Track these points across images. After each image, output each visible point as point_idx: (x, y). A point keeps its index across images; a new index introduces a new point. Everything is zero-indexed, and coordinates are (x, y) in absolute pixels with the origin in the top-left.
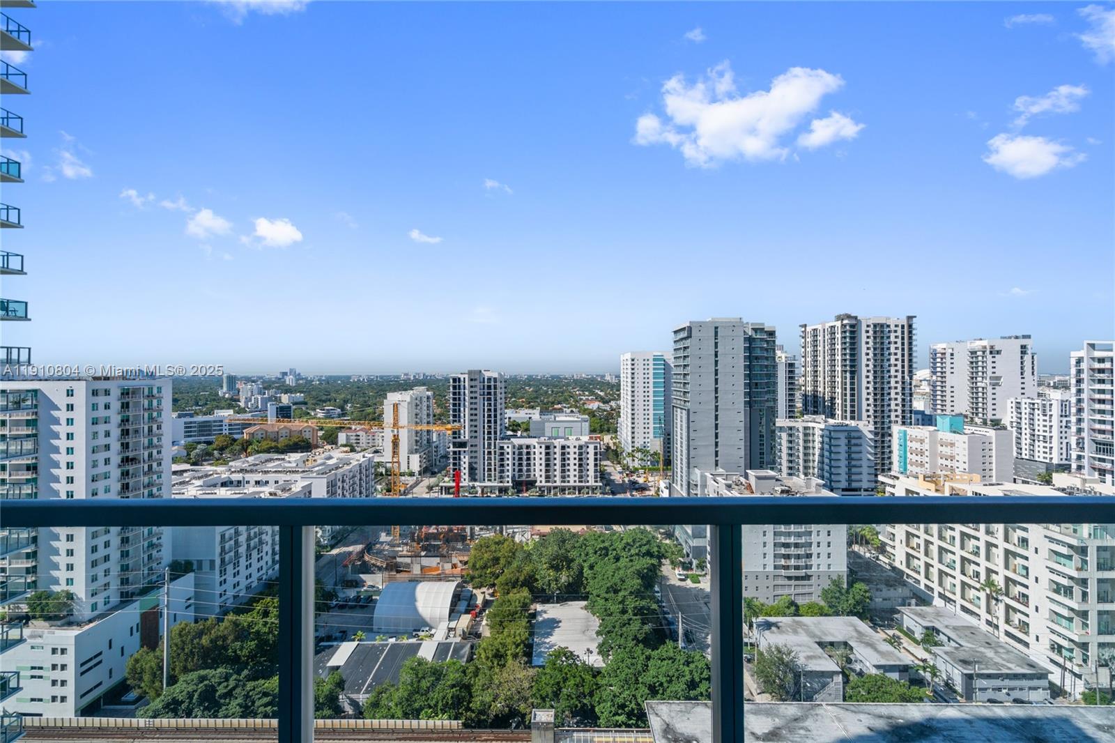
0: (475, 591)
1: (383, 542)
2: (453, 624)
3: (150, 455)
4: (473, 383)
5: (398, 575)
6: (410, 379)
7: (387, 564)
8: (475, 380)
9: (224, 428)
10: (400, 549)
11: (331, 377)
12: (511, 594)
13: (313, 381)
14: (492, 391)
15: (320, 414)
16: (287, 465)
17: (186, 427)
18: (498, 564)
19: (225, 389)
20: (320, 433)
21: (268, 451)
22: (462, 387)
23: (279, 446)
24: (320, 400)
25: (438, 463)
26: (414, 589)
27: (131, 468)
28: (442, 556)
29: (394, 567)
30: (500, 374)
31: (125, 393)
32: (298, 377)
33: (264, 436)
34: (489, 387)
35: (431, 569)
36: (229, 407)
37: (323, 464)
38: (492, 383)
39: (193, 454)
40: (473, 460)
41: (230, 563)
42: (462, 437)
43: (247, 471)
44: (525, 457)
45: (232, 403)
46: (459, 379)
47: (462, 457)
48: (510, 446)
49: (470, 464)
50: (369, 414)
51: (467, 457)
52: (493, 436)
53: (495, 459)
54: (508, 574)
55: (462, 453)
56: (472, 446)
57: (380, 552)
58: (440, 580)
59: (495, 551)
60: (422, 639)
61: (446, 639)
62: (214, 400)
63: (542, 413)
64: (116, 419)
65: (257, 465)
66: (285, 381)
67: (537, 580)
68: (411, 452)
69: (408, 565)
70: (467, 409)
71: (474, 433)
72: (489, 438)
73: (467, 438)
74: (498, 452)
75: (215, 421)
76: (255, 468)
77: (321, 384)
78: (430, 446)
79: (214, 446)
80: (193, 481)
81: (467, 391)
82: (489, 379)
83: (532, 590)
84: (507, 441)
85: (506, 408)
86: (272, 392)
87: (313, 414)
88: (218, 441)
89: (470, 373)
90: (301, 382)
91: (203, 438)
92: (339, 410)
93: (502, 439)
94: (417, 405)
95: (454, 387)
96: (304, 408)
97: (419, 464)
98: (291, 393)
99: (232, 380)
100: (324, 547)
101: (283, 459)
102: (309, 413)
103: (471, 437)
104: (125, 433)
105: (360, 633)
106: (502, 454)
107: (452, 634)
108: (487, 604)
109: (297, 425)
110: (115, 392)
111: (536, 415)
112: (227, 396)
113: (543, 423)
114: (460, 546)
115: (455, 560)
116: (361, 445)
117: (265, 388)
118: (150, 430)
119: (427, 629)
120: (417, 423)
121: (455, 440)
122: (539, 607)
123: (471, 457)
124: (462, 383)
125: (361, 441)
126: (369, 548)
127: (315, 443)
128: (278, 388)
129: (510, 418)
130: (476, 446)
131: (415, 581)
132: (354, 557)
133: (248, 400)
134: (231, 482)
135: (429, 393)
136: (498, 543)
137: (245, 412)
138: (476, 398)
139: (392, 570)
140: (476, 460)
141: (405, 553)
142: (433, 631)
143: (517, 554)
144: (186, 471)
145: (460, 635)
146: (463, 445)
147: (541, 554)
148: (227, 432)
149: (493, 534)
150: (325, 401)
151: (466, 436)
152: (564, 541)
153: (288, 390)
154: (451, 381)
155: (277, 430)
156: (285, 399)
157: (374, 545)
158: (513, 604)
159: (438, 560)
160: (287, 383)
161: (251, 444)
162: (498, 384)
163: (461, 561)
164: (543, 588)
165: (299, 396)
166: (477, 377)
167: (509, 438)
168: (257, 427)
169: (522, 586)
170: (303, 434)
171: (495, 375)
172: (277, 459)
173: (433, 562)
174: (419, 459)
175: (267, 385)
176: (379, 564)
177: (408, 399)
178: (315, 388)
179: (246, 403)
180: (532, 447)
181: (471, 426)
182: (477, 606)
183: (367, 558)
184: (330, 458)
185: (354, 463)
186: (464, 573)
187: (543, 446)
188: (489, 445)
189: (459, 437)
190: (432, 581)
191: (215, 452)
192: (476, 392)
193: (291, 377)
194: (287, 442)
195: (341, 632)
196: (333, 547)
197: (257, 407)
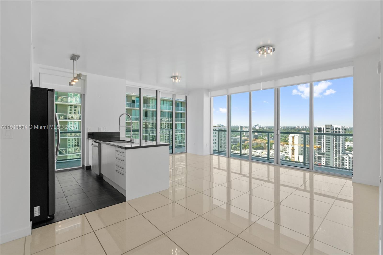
3: (224, 146)
4: (328, 130)
6: (299, 128)
11: (270, 127)
13: (264, 128)
15: (267, 139)
22: (322, 131)
23: (254, 147)
30: (342, 127)
34: (336, 132)
38: (338, 130)
40: (328, 161)
42: (322, 151)
46: (321, 128)
47: (322, 159)
48: (347, 157)
49: (326, 162)
50: (283, 140)
52: (338, 152)
53: (339, 162)
55: (322, 157)
56: (327, 155)
66: (256, 128)
68: (299, 154)
70: (324, 140)
71: (328, 149)
72: (336, 153)
74: (341, 159)
75: (237, 139)
77: (267, 129)
82: (336, 129)
84: (345, 155)
85: (345, 141)
87: (264, 138)
89: (326, 126)
90: (261, 128)
93: (343, 154)
94: (302, 138)
95: (319, 131)
96: (262, 136)
99: (242, 127)
103: (327, 151)
106: (343, 160)
109: (259, 141)
118: (224, 140)
120: (302, 144)
121: (319, 152)
127: (265, 148)
129: (348, 146)
130: (329, 155)
137: (245, 137)
146: (323, 154)
151: (324, 150)
154: (317, 129)
155: (254, 142)
161: (247, 146)
162: (341, 130)
167: (347, 154)
168: (248, 141)
170: (261, 144)
171: (340, 127)
172: (254, 151)
174: (303, 157)
188: (336, 156)
191: (238, 147)
193: (258, 127)
194: (256, 146)
197: (248, 135)
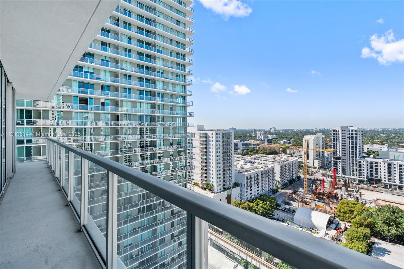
0: (340, 222)
1: (300, 192)
2: (328, 232)
4: (343, 132)
5: (306, 205)
6: (318, 130)
7: (301, 200)
8: (345, 131)
9: (252, 145)
10: (307, 196)
12: (359, 229)
13: (280, 131)
14: (354, 136)
15: (282, 143)
16: (268, 159)
17: (242, 144)
18: (353, 213)
19: (253, 133)
20: (281, 149)
21: (264, 154)
22: (338, 134)
23: (267, 152)
24: (282, 138)
25: (328, 165)
26: (311, 212)
27: (225, 154)
28: (325, 203)
29: (303, 201)
30: (359, 128)
31: (223, 134)
32: (275, 130)
33: (263, 149)
34: (352, 134)
35: (320, 207)
36: (254, 139)
37: (280, 160)
39: (244, 152)
41: (249, 186)
43: (256, 159)
44: (374, 168)
45: (255, 138)
46: (336, 130)
47: (338, 164)
48: (365, 161)
49: (342, 167)
50: (299, 143)
51: (341, 164)
52: (355, 156)
53: (356, 166)
54: (357, 219)
55: (338, 162)
56: (343, 159)
57: (298, 195)
58: (324, 212)
59: (352, 207)
60: (313, 233)
61: (325, 236)
62: (250, 137)
63: (389, 147)
64: (221, 141)
65: (259, 157)
67: (376, 227)
68: (315, 159)
69: (310, 203)
70: (340, 144)
71: (344, 154)
72: (353, 157)
73: (341, 155)
74: (358, 164)
76: (258, 158)
77: (283, 132)
78: (324, 158)
79: (249, 151)
80: (242, 160)
81: (340, 136)
82: (352, 131)
83: (372, 231)
84: (363, 159)
86: (267, 134)
88: (250, 149)
90: (276, 131)
91: (246, 148)
92: (288, 141)
93: (361, 158)
94: (317, 141)
95: (334, 134)
96: (276, 140)
97: (318, 164)
98: (273, 135)
99: (255, 131)
100: (279, 188)
101: (267, 157)
102: (278, 142)
103: (343, 156)
104: (224, 145)
105: (288, 221)
107: (327, 236)
108: (346, 229)
109: (273, 146)
110: (221, 134)
111: (385, 148)
112: (254, 135)
113: (388, 152)
114: (334, 201)
115: (331, 206)
116: (295, 154)
117: (264, 133)
119: (316, 230)
120: (317, 148)
121: (334, 156)
122: (377, 240)
123: (343, 164)
124: (338, 132)
125: (295, 153)
126: (295, 192)
127: (279, 152)
128: (269, 133)
130: (345, 159)
131: (312, 209)
132: (288, 194)
133: (259, 137)
134: (251, 162)
135: (323, 136)
136: (354, 204)
138: (345, 139)
139: (303, 203)
140: (345, 166)
141: (309, 198)
142: (318, 232)
143: (364, 211)
144: (240, 157)
145: (331, 238)
146: (339, 158)
147: (378, 215)
148: (253, 147)
149: (353, 200)
150: (283, 138)
151: (340, 154)
152: (394, 213)
153: (272, 134)
154: (332, 131)
155: (267, 147)
156: (271, 137)
157: (297, 192)
158: (359, 233)
159: (323, 204)
160: (272, 131)
161: (259, 151)
162: (358, 133)
163: (334, 207)
164: (379, 232)
165: (275, 136)
166: (345, 129)
167: (364, 157)
168: (261, 146)
169: (366, 227)
170: (275, 149)
171: (356, 129)
173: (322, 204)
174: (318, 162)
175: (265, 132)
176: (298, 199)
177: (313, 138)
178: (281, 134)
179: (259, 138)
180: (379, 163)
181: (343, 151)
182: (341, 229)
183: (294, 196)
184: (282, 158)
185: (290, 160)
186: (335, 213)
187: (386, 164)
188: (353, 160)
189: (337, 155)
190: (320, 212)
192: (345, 136)
194: (270, 151)
195: (282, 219)
196: (282, 189)
197: (262, 139)
